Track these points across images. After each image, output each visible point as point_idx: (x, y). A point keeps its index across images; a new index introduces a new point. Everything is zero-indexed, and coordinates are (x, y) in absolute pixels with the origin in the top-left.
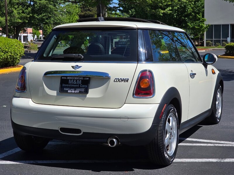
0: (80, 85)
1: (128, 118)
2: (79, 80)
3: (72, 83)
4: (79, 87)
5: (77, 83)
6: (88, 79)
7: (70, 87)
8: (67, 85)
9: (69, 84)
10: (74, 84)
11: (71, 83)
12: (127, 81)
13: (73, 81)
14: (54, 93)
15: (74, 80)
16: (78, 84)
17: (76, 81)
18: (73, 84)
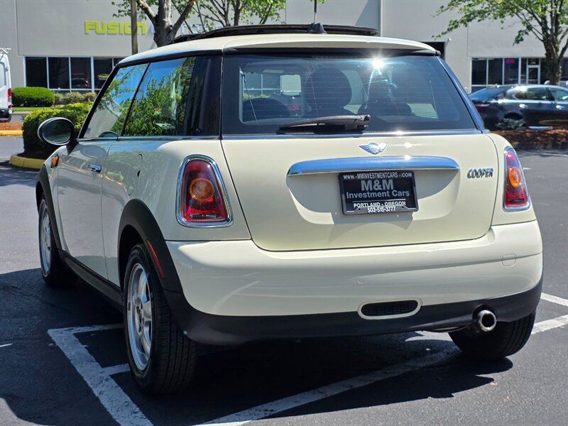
0: (390, 191)
1: (516, 258)
2: (387, 180)
3: (371, 189)
4: (392, 197)
5: (384, 189)
6: (410, 175)
7: (367, 199)
8: (360, 195)
9: (362, 192)
10: (377, 192)
11: (367, 190)
12: (491, 174)
13: (373, 184)
14: (326, 218)
15: (373, 180)
16: (385, 191)
17: (381, 183)
18: (374, 191)
